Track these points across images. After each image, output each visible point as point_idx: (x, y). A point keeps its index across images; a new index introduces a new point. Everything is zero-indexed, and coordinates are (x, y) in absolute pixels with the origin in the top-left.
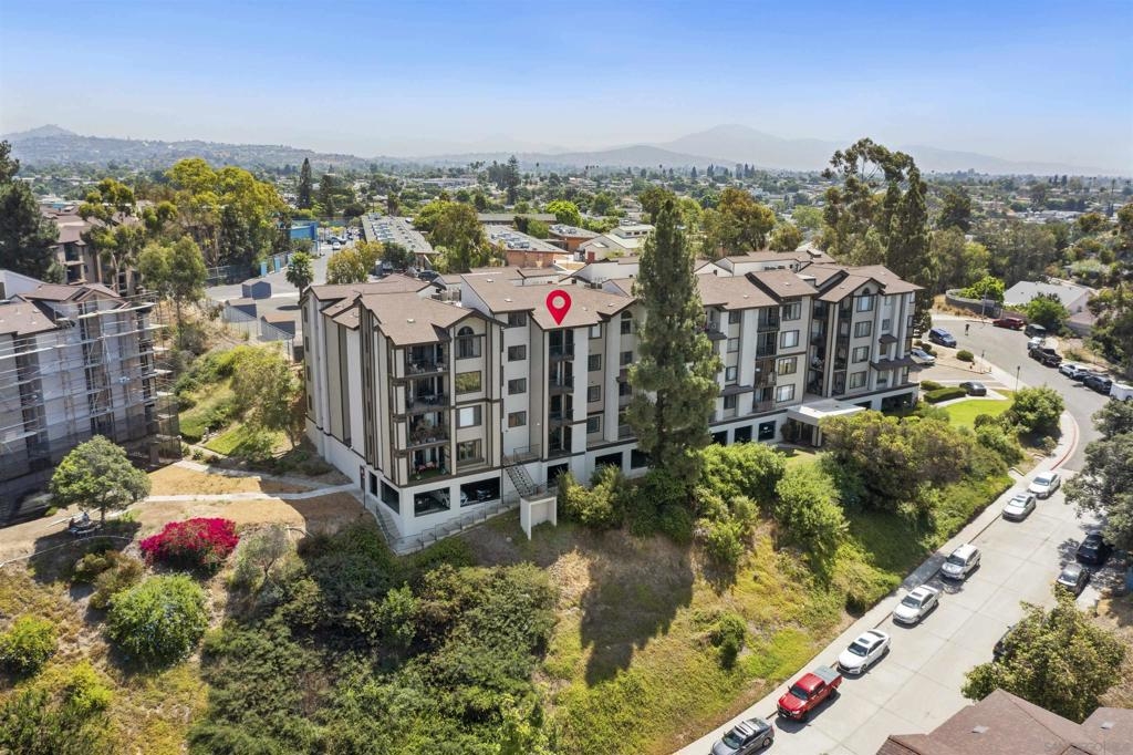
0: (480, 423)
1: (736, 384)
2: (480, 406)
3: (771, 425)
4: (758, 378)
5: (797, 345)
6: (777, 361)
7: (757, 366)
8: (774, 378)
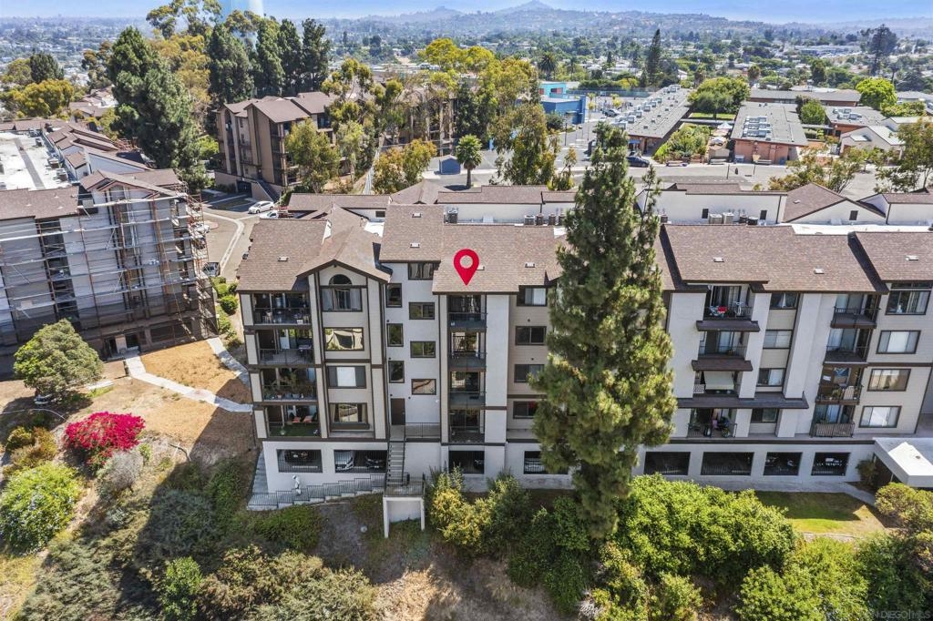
0: (365, 387)
1: (781, 393)
2: (364, 367)
3: (844, 457)
4: (827, 391)
5: (914, 352)
6: (867, 371)
7: (825, 372)
8: (857, 394)
